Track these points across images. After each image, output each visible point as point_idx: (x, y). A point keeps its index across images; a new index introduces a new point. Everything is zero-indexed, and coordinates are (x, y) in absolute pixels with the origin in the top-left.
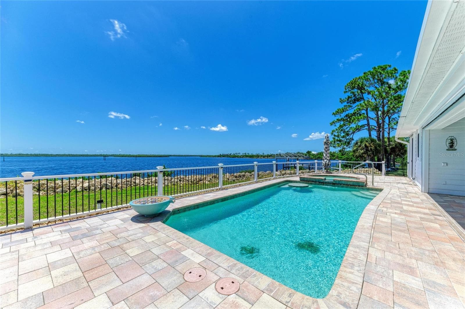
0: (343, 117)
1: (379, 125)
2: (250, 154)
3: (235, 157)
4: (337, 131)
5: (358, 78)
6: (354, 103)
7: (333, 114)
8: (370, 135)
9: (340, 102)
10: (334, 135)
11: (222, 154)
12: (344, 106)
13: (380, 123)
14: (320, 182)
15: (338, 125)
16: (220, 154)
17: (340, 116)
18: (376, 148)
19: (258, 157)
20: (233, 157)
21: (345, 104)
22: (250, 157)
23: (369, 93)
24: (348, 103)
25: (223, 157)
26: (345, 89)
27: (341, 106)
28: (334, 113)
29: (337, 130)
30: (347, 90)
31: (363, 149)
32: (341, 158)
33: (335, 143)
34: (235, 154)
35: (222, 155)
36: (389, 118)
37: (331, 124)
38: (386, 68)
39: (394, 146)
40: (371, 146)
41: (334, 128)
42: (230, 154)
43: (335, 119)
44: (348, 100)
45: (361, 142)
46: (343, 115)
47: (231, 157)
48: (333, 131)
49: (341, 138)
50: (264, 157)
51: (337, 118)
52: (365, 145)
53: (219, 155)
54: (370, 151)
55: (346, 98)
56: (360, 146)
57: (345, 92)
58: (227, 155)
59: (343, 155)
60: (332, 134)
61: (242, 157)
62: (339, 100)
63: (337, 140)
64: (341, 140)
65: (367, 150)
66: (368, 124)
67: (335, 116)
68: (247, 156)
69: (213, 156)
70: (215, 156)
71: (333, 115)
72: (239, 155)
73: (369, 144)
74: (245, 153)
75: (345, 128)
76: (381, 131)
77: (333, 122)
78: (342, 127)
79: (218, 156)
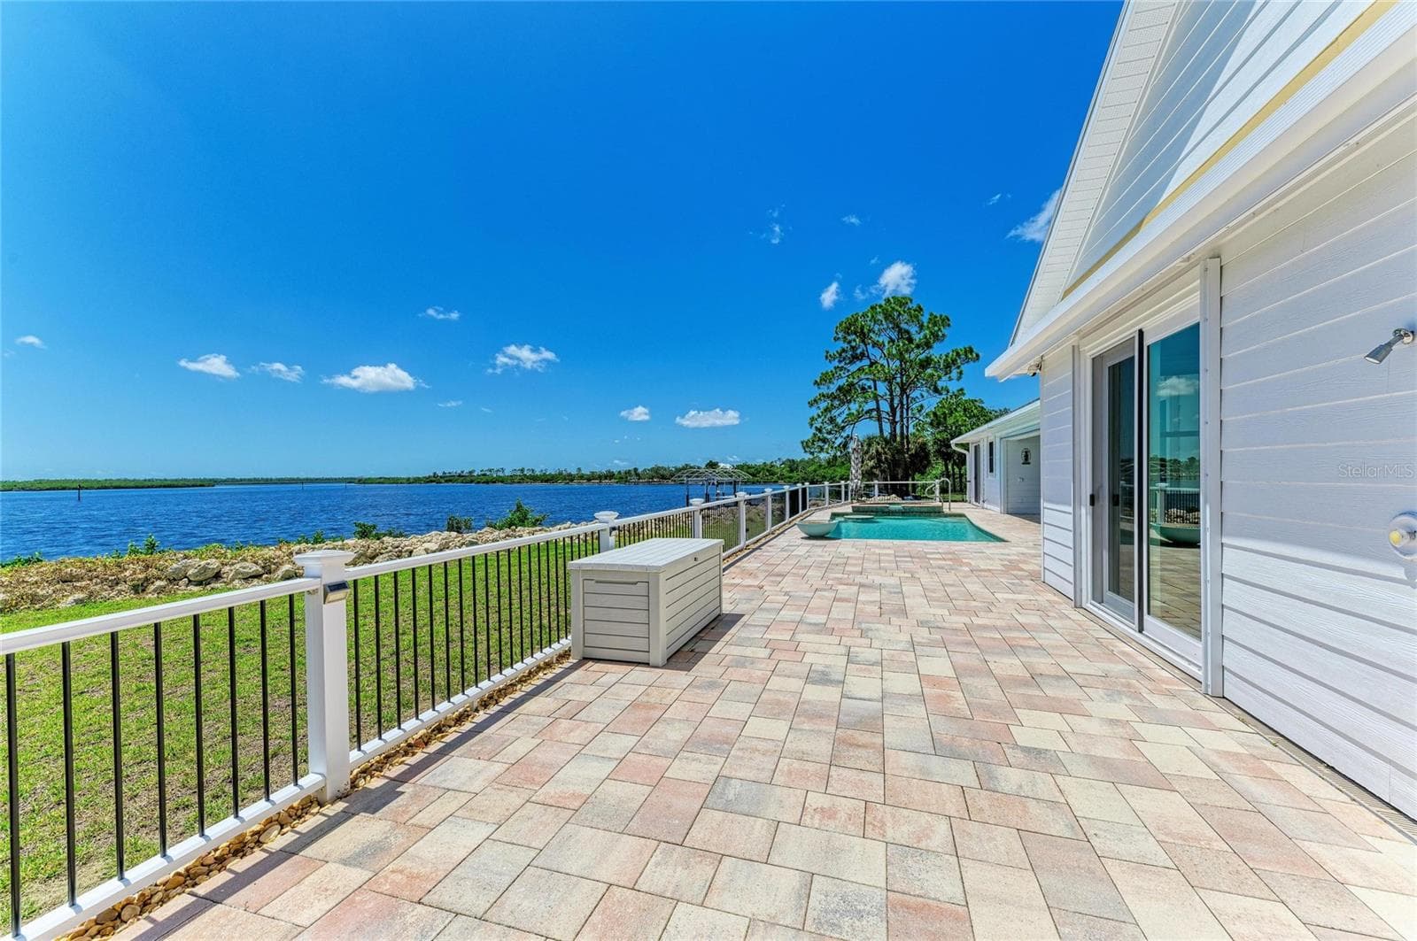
0: (834, 391)
1: (893, 410)
2: (538, 473)
3: (494, 482)
4: (820, 420)
5: (860, 314)
6: (851, 363)
7: (815, 384)
8: (881, 431)
9: (827, 357)
10: (816, 427)
11: (440, 474)
12: (835, 368)
13: (895, 405)
14: (883, 512)
15: (823, 405)
16: (435, 473)
17: (828, 388)
18: (893, 456)
19: (572, 481)
20: (487, 482)
21: (836, 363)
22: (546, 481)
23: (875, 344)
24: (840, 362)
25: (446, 481)
26: (837, 333)
27: (830, 367)
28: (816, 381)
29: (819, 416)
30: (840, 336)
31: (872, 459)
32: (790, 477)
33: (813, 444)
34: (488, 473)
35: (441, 477)
36: (908, 397)
37: (811, 405)
38: (907, 303)
39: (913, 451)
40: (885, 453)
41: (814, 412)
42: (470, 472)
43: (815, 392)
44: (840, 355)
45: (869, 445)
46: (833, 388)
47: (479, 482)
48: (812, 419)
49: (825, 435)
50: (589, 480)
51: (821, 391)
52: (877, 451)
53: (429, 477)
54: (884, 463)
55: (837, 352)
56: (867, 452)
57: (836, 339)
58: (459, 476)
59: (792, 471)
60: (812, 425)
61: (519, 482)
62: (825, 354)
63: (819, 439)
64: (825, 438)
65: (879, 461)
66: (878, 409)
67: (819, 388)
68: (534, 479)
69: (409, 479)
70: (417, 480)
71: (816, 387)
72: (501, 474)
73: (883, 448)
74: (522, 470)
75: (835, 413)
76: (897, 423)
77: (815, 401)
78: (830, 411)
79: (429, 480)
